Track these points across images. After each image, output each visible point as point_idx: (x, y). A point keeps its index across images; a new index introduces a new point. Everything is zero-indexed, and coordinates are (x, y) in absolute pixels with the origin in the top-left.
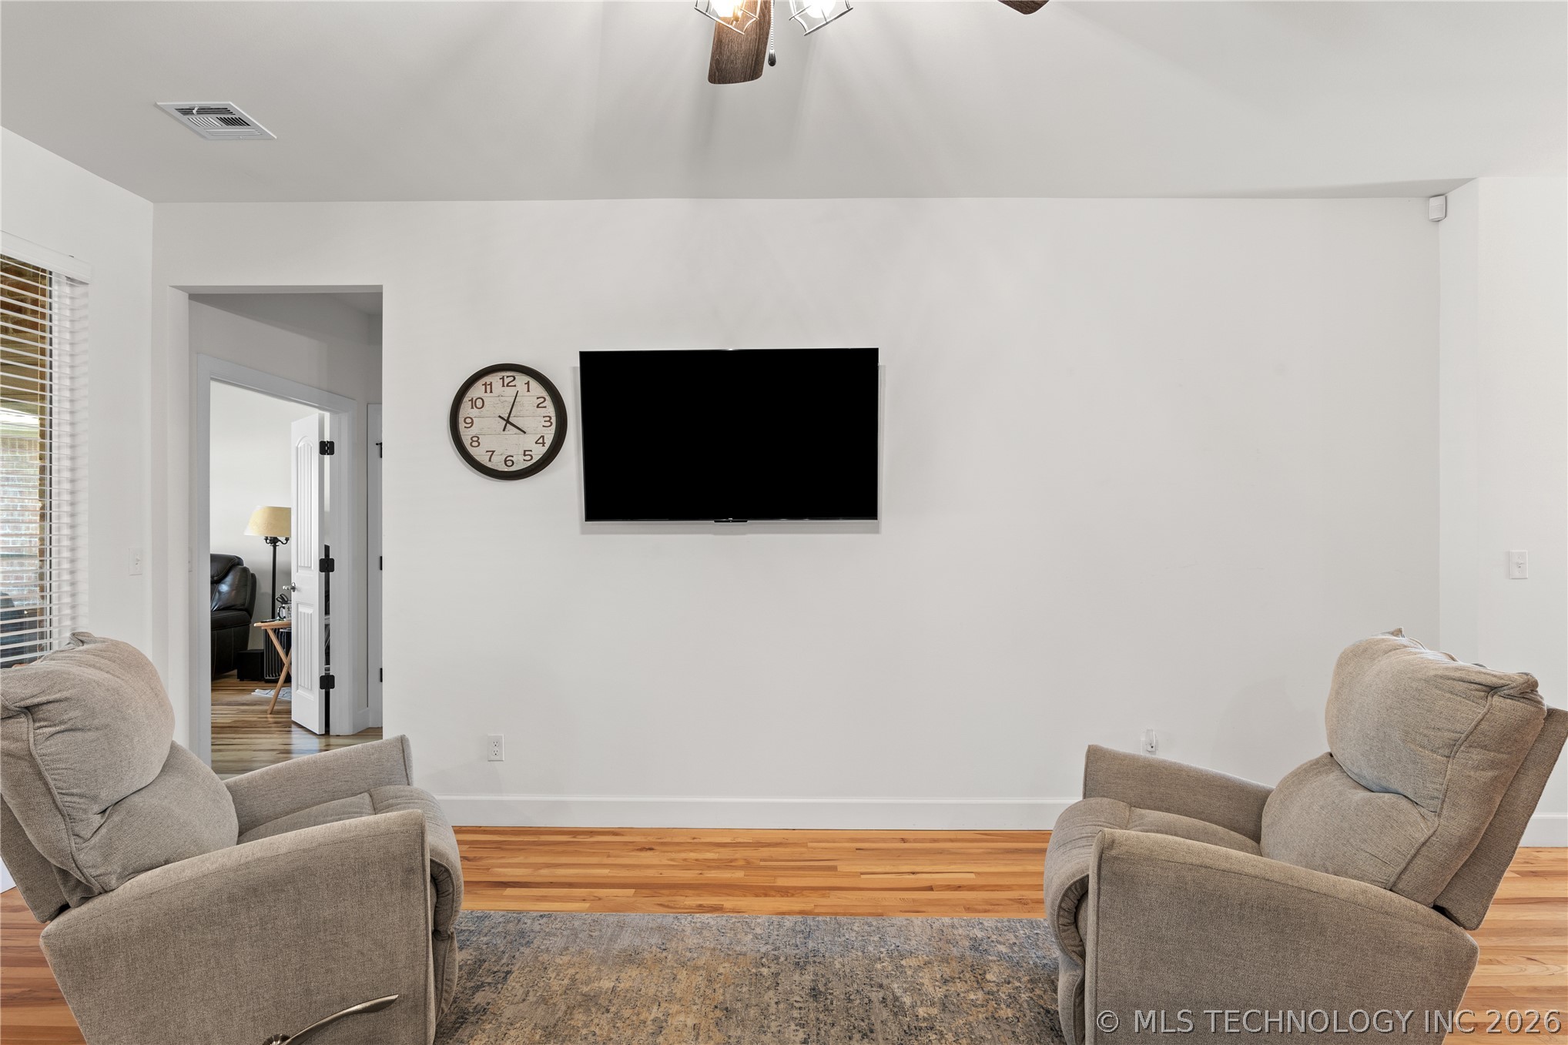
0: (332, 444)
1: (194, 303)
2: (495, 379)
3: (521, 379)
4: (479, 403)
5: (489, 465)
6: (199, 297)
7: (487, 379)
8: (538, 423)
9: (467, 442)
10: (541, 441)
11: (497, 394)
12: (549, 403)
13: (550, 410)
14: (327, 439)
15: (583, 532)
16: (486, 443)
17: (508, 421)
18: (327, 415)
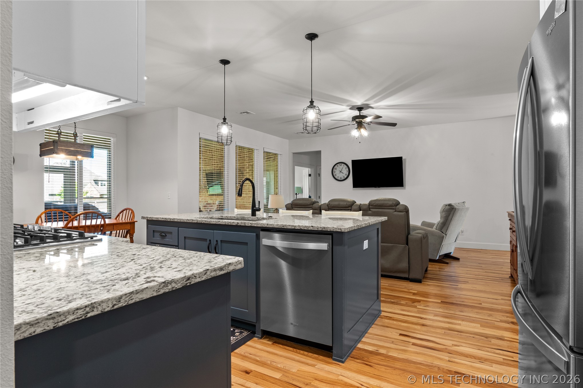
0: (311, 174)
1: (294, 154)
2: (338, 165)
3: (343, 164)
4: (336, 169)
5: (338, 179)
6: (294, 153)
7: (337, 165)
8: (345, 171)
9: (334, 175)
10: (346, 175)
11: (339, 168)
12: (347, 168)
13: (347, 169)
14: (310, 174)
15: (353, 190)
16: (337, 175)
17: (341, 172)
18: (310, 169)
